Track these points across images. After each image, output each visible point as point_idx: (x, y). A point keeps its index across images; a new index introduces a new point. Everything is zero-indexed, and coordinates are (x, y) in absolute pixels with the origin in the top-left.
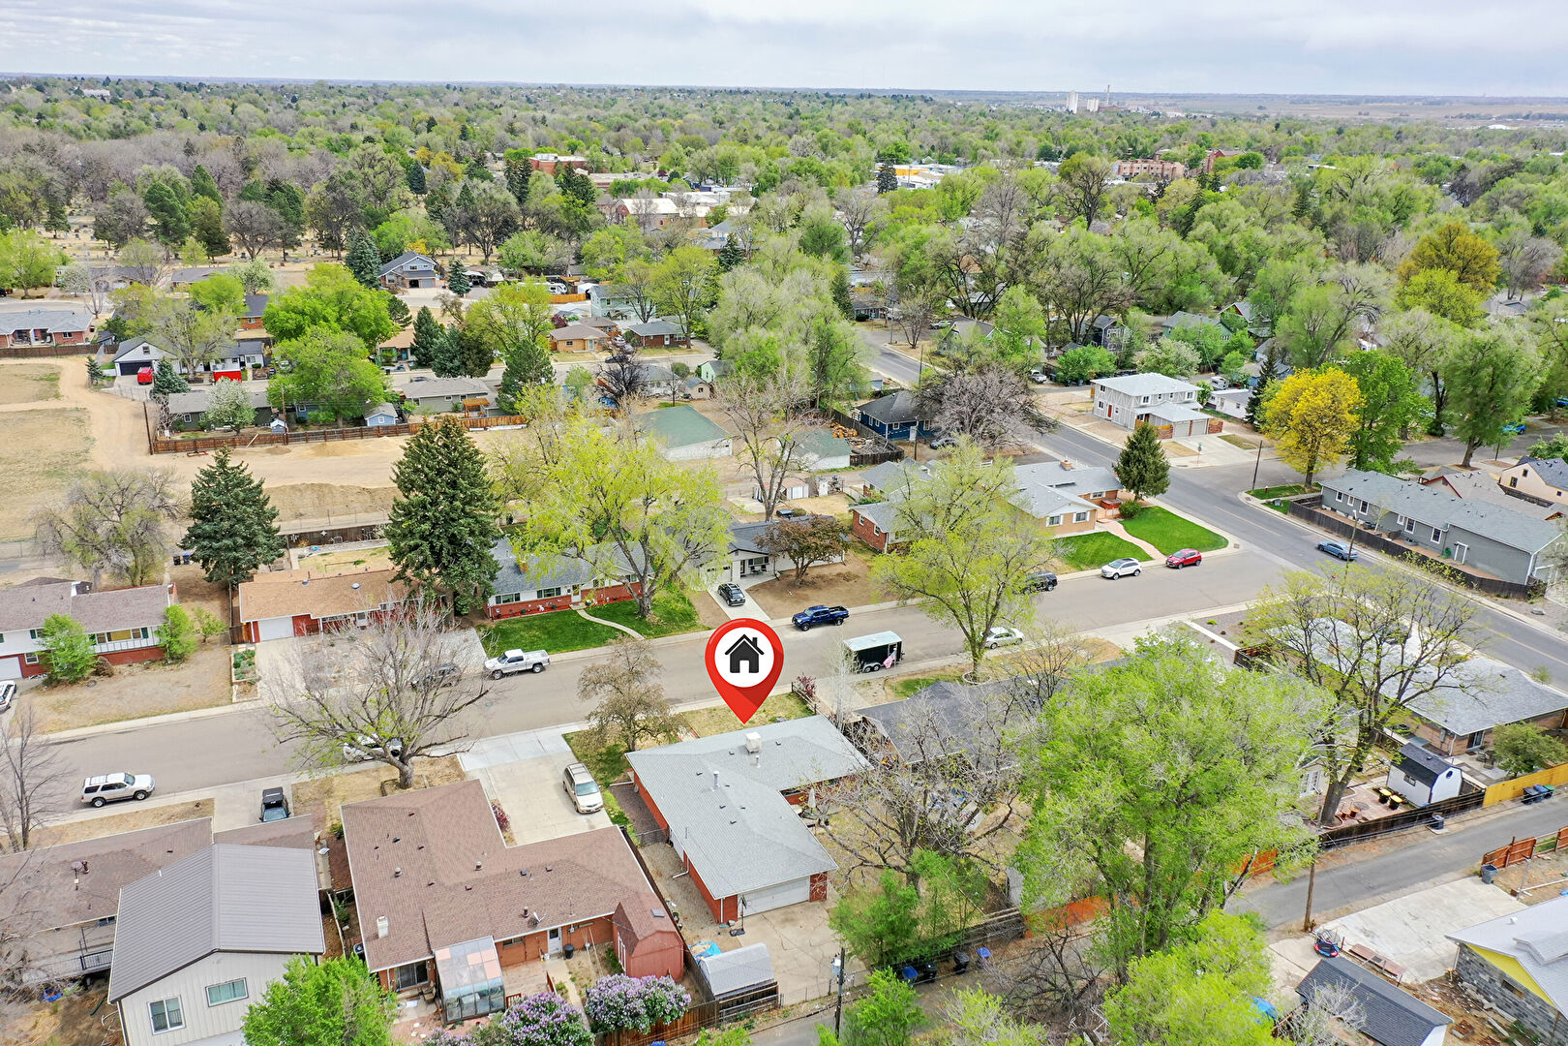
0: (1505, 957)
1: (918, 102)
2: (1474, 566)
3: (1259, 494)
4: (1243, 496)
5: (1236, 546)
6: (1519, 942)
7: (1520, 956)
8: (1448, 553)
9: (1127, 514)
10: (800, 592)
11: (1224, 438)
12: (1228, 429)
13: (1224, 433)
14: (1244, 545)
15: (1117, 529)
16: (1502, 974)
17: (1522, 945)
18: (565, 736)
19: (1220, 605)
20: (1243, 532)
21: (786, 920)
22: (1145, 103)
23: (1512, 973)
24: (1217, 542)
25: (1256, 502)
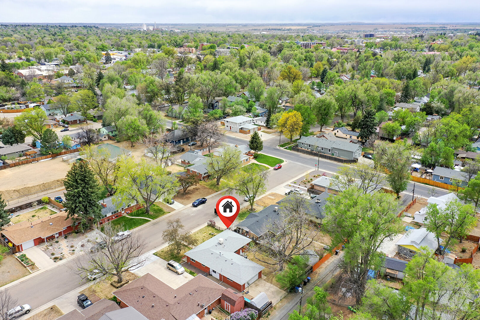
0: (410, 245)
1: (94, 28)
2: (340, 157)
3: (282, 146)
4: (278, 147)
5: (286, 161)
6: (412, 241)
7: (414, 244)
8: (333, 154)
9: (256, 157)
10: (186, 196)
11: (262, 131)
12: (262, 129)
13: (262, 130)
14: (288, 161)
15: (255, 161)
16: (409, 249)
17: (412, 242)
18: (154, 254)
19: (293, 178)
20: (285, 157)
21: (256, 286)
22: (165, 27)
23: (412, 249)
24: (282, 161)
25: (282, 148)
